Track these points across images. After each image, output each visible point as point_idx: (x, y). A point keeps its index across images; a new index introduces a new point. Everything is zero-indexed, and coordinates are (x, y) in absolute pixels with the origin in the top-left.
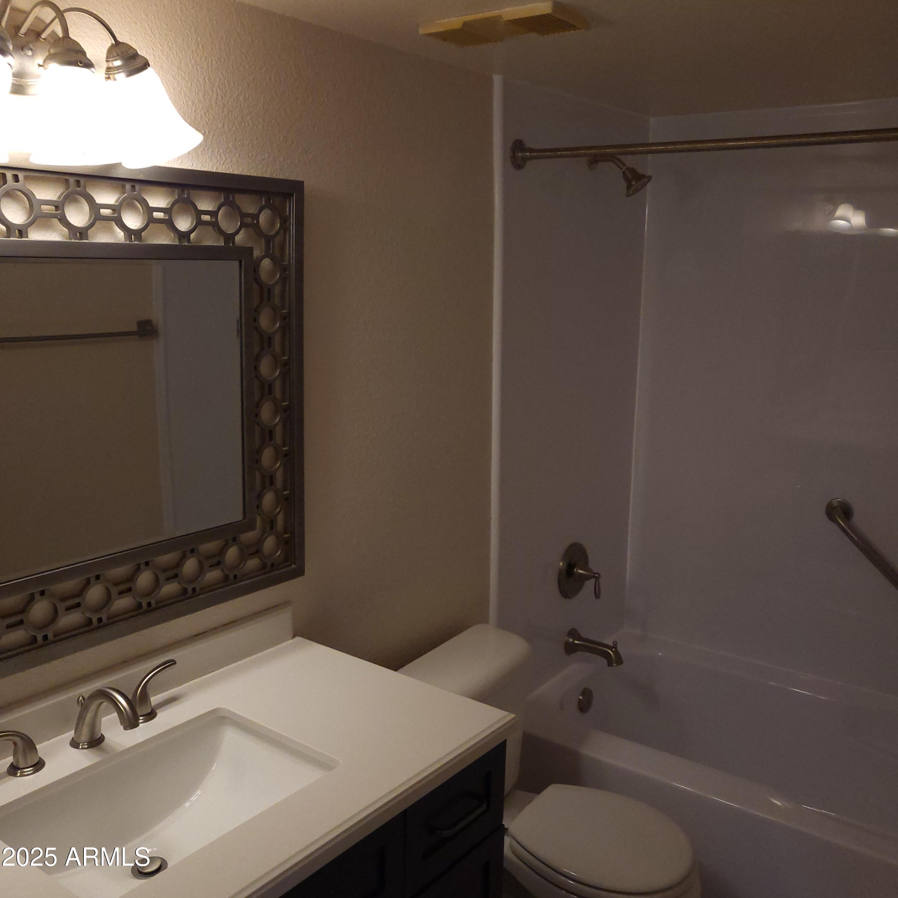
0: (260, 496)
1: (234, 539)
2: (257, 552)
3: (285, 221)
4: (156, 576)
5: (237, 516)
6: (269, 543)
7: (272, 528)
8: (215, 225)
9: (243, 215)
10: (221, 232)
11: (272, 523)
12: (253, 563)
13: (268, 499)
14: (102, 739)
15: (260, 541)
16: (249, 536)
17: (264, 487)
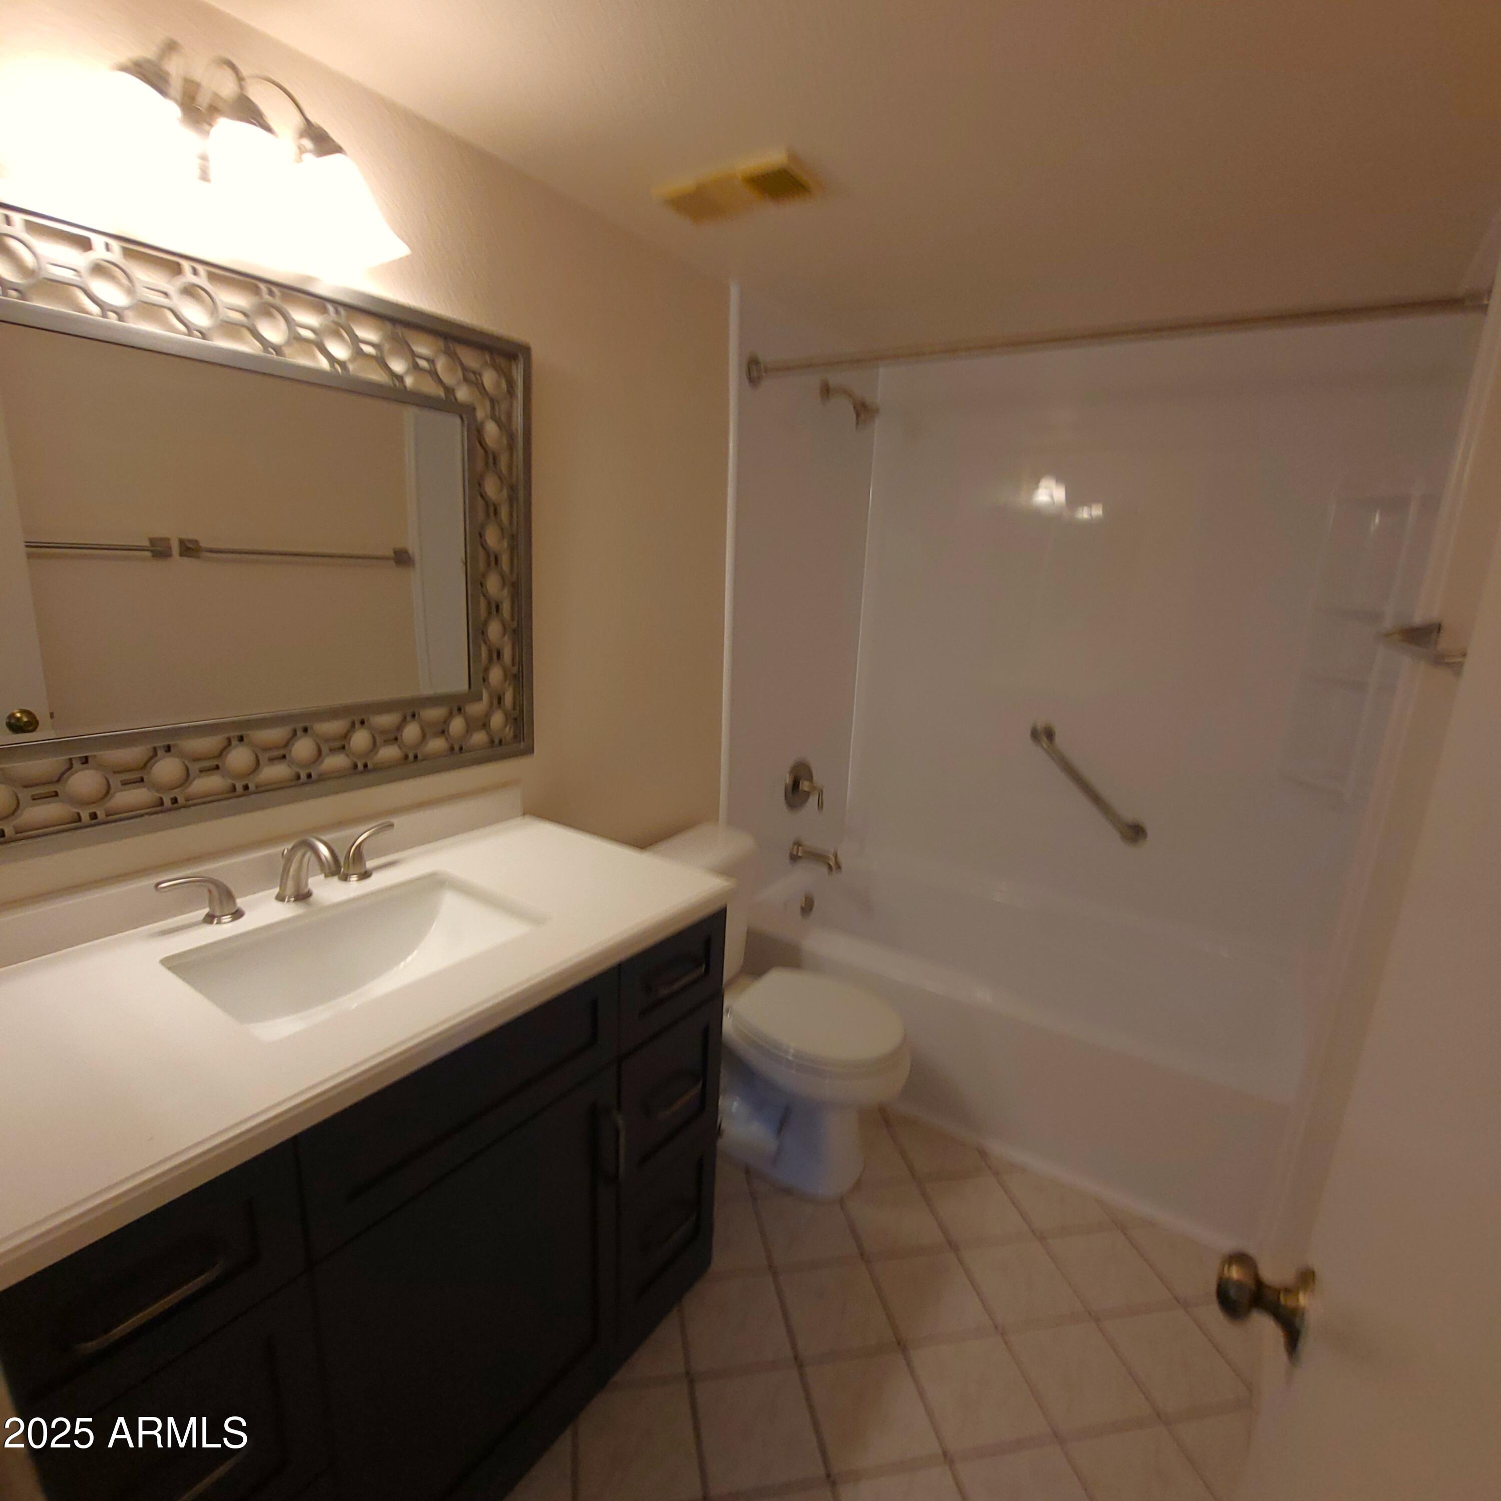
0: (486, 670)
1: (459, 710)
2: (485, 725)
3: (511, 384)
4: (374, 738)
5: (462, 686)
6: (497, 719)
7: (499, 702)
8: (433, 373)
9: (464, 369)
10: (440, 381)
11: (500, 699)
12: (479, 737)
13: (496, 675)
14: (309, 894)
15: (488, 715)
16: (476, 709)
17: (490, 660)
